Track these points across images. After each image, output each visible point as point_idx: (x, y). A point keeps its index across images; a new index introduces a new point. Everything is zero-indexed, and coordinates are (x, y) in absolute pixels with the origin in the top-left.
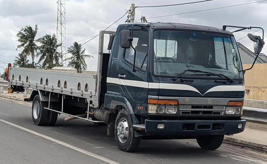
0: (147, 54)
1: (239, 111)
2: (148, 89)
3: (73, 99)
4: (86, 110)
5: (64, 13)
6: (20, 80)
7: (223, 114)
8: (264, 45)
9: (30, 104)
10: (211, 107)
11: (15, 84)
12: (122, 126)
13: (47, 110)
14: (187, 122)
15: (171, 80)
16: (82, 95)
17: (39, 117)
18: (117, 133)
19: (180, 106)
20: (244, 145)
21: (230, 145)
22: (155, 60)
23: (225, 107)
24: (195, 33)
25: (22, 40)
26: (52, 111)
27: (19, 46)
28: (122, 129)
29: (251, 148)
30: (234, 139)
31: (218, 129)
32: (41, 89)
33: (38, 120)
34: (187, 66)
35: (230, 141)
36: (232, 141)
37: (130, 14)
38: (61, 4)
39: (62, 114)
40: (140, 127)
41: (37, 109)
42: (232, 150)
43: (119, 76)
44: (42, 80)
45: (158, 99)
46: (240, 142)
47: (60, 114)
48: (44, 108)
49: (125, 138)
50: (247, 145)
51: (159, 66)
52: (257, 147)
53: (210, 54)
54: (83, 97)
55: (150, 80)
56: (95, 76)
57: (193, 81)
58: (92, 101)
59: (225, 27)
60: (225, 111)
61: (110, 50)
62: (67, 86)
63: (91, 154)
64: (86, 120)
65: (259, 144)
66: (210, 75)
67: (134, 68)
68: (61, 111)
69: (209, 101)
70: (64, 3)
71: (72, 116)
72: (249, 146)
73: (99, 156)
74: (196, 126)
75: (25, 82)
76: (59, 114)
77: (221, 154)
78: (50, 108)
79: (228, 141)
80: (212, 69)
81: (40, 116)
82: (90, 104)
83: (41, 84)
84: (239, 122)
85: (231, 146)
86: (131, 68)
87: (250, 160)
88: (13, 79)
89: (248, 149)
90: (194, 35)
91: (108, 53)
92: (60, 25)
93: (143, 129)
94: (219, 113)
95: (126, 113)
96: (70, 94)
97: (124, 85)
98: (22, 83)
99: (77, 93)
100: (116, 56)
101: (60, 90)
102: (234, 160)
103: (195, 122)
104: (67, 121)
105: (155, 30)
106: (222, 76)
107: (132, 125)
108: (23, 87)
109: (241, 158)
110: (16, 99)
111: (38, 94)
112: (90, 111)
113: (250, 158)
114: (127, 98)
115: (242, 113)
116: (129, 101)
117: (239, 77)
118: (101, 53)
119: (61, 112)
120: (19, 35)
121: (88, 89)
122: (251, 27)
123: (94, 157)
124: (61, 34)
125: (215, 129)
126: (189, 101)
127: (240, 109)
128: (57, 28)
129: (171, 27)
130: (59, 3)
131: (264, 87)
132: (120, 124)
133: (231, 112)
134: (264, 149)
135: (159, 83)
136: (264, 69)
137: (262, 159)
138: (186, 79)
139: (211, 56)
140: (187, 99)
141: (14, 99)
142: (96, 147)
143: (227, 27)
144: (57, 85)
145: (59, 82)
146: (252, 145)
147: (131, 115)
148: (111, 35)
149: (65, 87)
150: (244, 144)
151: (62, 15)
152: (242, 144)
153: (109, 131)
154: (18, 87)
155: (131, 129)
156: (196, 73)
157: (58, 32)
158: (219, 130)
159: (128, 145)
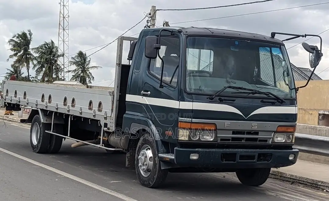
0: (178, 66)
1: (290, 138)
2: (179, 109)
3: (82, 120)
4: (99, 134)
5: (67, 16)
6: (15, 97)
7: (270, 142)
8: (322, 57)
9: (28, 126)
10: (256, 133)
11: (10, 102)
12: (145, 156)
13: (49, 133)
14: (227, 151)
15: (207, 98)
16: (94, 116)
17: (38, 143)
18: (138, 164)
19: (218, 131)
20: (294, 181)
21: (276, 180)
22: (187, 73)
23: (273, 133)
24: (237, 41)
25: (15, 48)
26: (56, 135)
27: (11, 57)
28: (145, 159)
29: (304, 184)
30: (281, 173)
31: (264, 160)
32: (41, 108)
33: (38, 146)
34: (228, 82)
35: (277, 175)
36: (279, 175)
37: (150, 19)
38: (64, 5)
39: (69, 139)
40: (167, 156)
41: (36, 132)
42: (280, 186)
43: (142, 92)
44: (43, 96)
45: (192, 122)
46: (289, 177)
47: (65, 138)
48: (46, 131)
49: (148, 170)
50: (298, 180)
51: (192, 82)
52: (311, 183)
53: (255, 67)
54: (95, 119)
55: (181, 99)
56: (112, 93)
57: (235, 100)
58: (107, 124)
59: (273, 35)
60: (273, 138)
61: (131, 61)
62: (75, 104)
63: (106, 190)
64: (99, 147)
65: (314, 179)
66: (256, 93)
67: (161, 83)
68: (67, 135)
69: (255, 125)
70: (67, 5)
71: (81, 142)
72: (301, 182)
73: (116, 193)
74: (238, 157)
75: (22, 99)
76: (63, 139)
77: (267, 192)
78: (53, 132)
79: (275, 175)
80: (258, 86)
81: (41, 141)
82: (104, 127)
83: (43, 101)
84: (290, 152)
85: (278, 182)
86: (158, 83)
87: (304, 199)
88: (7, 95)
89: (300, 185)
90: (236, 44)
91: (128, 64)
92: (62, 30)
93: (171, 159)
94: (266, 141)
95: (150, 139)
96: (79, 115)
97: (148, 104)
98: (18, 100)
99: (87, 114)
100: (138, 68)
101: (66, 110)
102: (283, 199)
103: (237, 151)
104: (75, 147)
105: (188, 36)
106: (270, 95)
107: (158, 155)
108: (20, 105)
109: (293, 197)
110: (8, 119)
111: (38, 114)
112: (103, 136)
113: (303, 198)
114: (152, 121)
115: (293, 141)
116: (154, 124)
117: (290, 96)
118: (119, 64)
119: (67, 137)
120: (11, 43)
121: (102, 109)
122: (305, 34)
123: (109, 194)
124: (64, 42)
125: (261, 160)
126: (229, 125)
127: (291, 136)
128: (59, 34)
129: (208, 32)
130: (62, 4)
131: (311, 110)
132: (142, 152)
133: (280, 139)
134: (320, 186)
135: (193, 102)
136: (311, 87)
137: (318, 198)
138: (226, 98)
139: (256, 70)
140: (227, 123)
141: (6, 119)
142: (112, 182)
143: (276, 34)
144: (63, 103)
145: (65, 99)
146: (305, 180)
147: (156, 141)
148: (132, 42)
149: (73, 106)
150: (295, 179)
151: (65, 19)
152: (292, 180)
153: (128, 161)
154: (14, 104)
155: (157, 158)
156: (237, 90)
157: (60, 39)
158: (266, 162)
159: (152, 179)
